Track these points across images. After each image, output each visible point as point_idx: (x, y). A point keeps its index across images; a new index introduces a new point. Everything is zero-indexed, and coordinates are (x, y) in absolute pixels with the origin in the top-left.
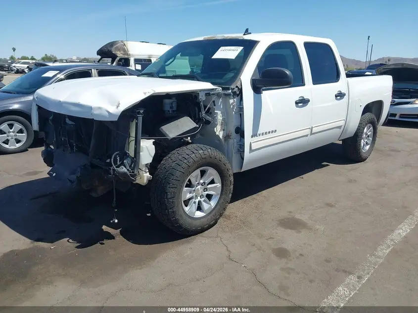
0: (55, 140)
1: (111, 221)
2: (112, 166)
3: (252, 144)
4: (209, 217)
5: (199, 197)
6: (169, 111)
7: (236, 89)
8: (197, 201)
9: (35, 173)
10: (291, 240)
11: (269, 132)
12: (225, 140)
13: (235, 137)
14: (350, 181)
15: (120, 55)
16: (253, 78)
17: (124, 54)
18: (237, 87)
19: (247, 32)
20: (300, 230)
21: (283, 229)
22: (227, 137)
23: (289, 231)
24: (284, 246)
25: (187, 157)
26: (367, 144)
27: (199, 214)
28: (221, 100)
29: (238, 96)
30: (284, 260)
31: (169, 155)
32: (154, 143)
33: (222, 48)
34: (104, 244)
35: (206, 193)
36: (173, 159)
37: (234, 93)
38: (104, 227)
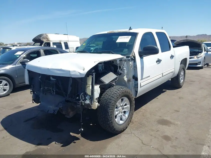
0: (42, 89)
1: (80, 130)
2: (81, 100)
3: (141, 84)
4: (126, 123)
5: (120, 113)
6: (101, 70)
7: (133, 57)
8: (120, 115)
9: (20, 107)
10: (168, 130)
11: (147, 77)
12: (128, 83)
13: (133, 81)
14: (180, 98)
15: (45, 41)
16: (139, 51)
17: (47, 41)
18: (133, 56)
19: (130, 29)
20: (170, 125)
21: (161, 126)
22: (129, 81)
23: (164, 126)
24: (166, 134)
25: (116, 93)
26: (182, 79)
27: (121, 122)
28: (126, 63)
29: (133, 60)
30: (170, 142)
31: (106, 92)
32: (100, 87)
33: (120, 37)
34: (76, 143)
35: (124, 110)
36: (109, 94)
37: (132, 59)
38: (71, 134)
